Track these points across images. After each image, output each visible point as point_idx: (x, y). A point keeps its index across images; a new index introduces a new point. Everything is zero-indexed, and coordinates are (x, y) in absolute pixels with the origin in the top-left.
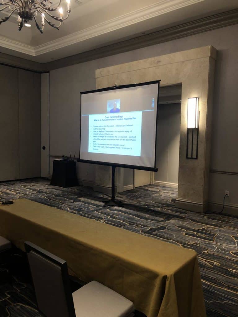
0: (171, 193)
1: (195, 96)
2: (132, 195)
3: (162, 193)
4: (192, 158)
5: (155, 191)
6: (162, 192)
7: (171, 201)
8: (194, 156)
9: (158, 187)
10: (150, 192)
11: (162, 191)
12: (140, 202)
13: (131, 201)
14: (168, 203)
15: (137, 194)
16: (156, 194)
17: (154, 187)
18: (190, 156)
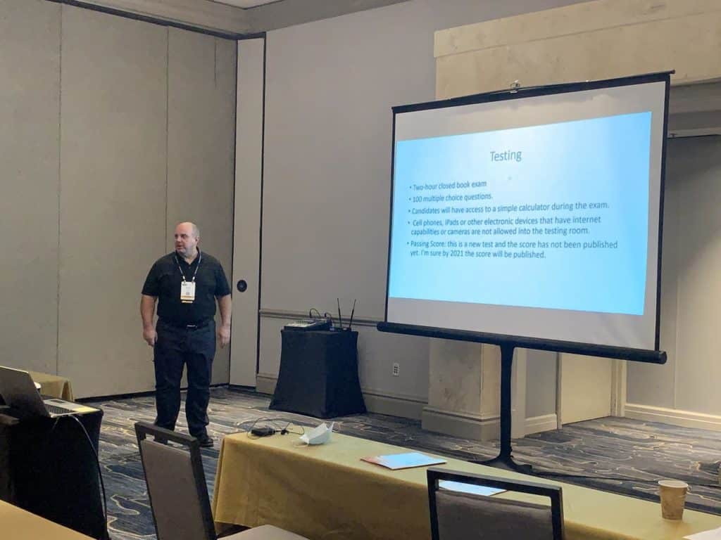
0: (695, 446)
2: (562, 447)
3: (662, 444)
5: (636, 437)
6: (660, 441)
7: (700, 469)
9: (643, 426)
10: (618, 440)
11: (658, 438)
12: (594, 468)
13: (560, 465)
14: (689, 473)
15: (574, 446)
16: (641, 446)
17: (628, 425)
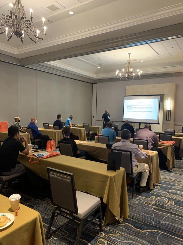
1: (170, 99)
4: (168, 120)
8: (169, 119)
18: (167, 119)
